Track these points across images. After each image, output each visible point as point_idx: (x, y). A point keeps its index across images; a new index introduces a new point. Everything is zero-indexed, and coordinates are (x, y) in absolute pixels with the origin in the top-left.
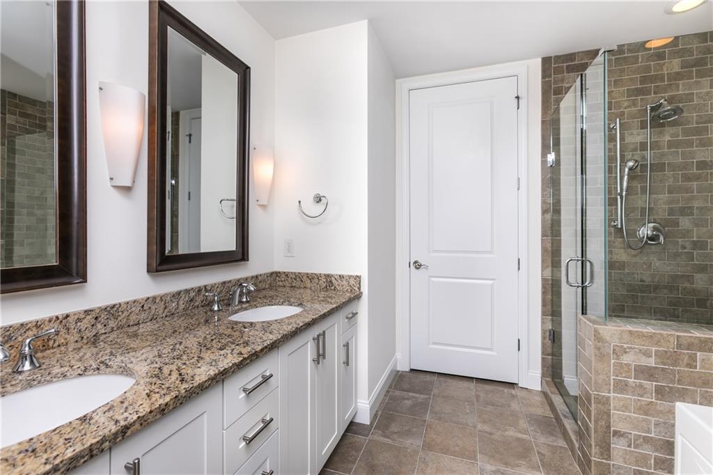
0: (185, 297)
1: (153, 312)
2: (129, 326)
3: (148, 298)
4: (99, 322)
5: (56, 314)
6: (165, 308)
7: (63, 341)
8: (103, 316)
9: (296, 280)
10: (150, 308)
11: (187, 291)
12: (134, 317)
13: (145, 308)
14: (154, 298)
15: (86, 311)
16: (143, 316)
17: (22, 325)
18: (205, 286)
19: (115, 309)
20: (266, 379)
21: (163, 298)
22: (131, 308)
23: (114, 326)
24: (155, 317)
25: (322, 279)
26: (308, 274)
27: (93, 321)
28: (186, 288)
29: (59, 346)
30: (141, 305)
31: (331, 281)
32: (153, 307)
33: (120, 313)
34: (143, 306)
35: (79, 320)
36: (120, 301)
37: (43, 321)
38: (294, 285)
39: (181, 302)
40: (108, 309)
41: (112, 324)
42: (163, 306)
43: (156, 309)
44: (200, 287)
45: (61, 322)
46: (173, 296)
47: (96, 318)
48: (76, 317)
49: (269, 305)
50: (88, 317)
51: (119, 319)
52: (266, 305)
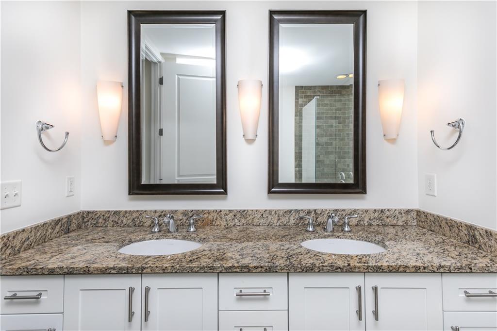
0: (295, 215)
1: (270, 220)
2: (253, 225)
3: (266, 210)
4: (236, 218)
5: (216, 209)
6: (279, 220)
7: (219, 223)
8: (238, 215)
9: (435, 223)
10: (267, 217)
11: (297, 211)
12: (257, 221)
13: (264, 216)
14: (270, 212)
15: (229, 210)
16: (262, 221)
17: (203, 211)
18: (315, 210)
19: (245, 213)
20: (265, 296)
21: (277, 212)
22: (254, 214)
23: (244, 222)
24: (271, 224)
25: (463, 229)
26: (446, 219)
27: (233, 217)
28: (296, 208)
29: (217, 225)
30: (261, 214)
31: (474, 236)
32: (270, 217)
33: (248, 216)
34: (262, 215)
35: (226, 214)
36: (248, 209)
37: (211, 211)
38: (433, 229)
39: (292, 218)
40: (241, 212)
41: (243, 221)
42: (277, 218)
43: (272, 218)
44: (310, 210)
45: (218, 213)
46: (285, 212)
47: (235, 216)
48: (225, 212)
49: (366, 240)
50: (231, 214)
51: (248, 219)
52: (362, 240)
